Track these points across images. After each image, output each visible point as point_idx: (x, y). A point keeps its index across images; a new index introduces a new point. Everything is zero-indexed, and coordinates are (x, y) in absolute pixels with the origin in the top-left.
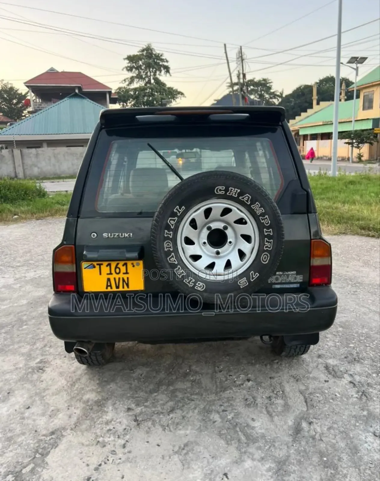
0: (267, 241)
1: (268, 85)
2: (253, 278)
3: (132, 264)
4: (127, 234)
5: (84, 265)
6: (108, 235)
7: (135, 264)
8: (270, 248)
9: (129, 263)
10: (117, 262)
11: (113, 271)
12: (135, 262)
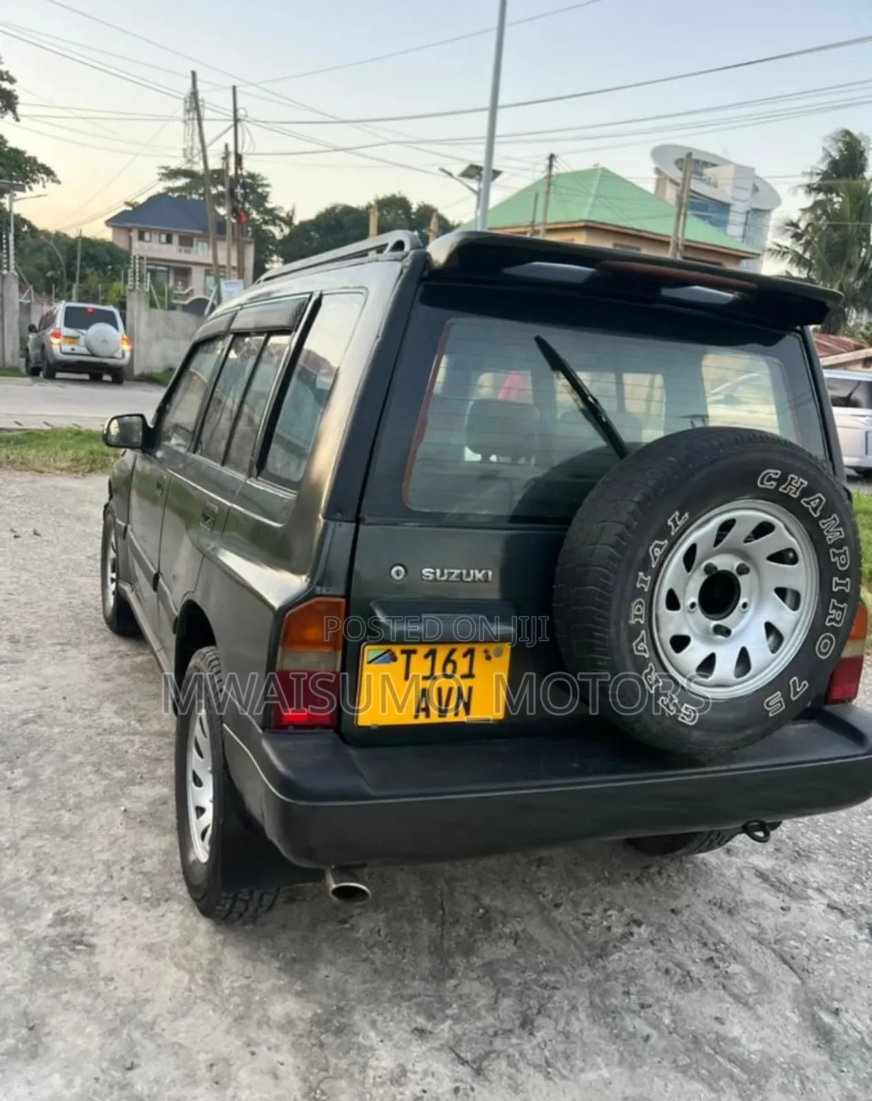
0: (835, 607)
1: (260, 190)
2: (796, 693)
3: (486, 651)
4: (480, 572)
5: (370, 652)
6: (435, 574)
7: (491, 654)
8: (838, 622)
9: (479, 650)
10: (448, 648)
11: (438, 672)
12: (492, 648)
